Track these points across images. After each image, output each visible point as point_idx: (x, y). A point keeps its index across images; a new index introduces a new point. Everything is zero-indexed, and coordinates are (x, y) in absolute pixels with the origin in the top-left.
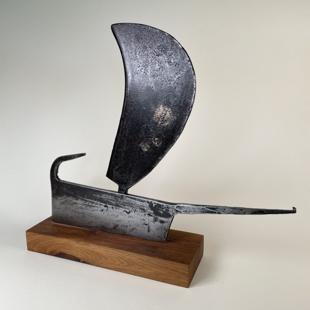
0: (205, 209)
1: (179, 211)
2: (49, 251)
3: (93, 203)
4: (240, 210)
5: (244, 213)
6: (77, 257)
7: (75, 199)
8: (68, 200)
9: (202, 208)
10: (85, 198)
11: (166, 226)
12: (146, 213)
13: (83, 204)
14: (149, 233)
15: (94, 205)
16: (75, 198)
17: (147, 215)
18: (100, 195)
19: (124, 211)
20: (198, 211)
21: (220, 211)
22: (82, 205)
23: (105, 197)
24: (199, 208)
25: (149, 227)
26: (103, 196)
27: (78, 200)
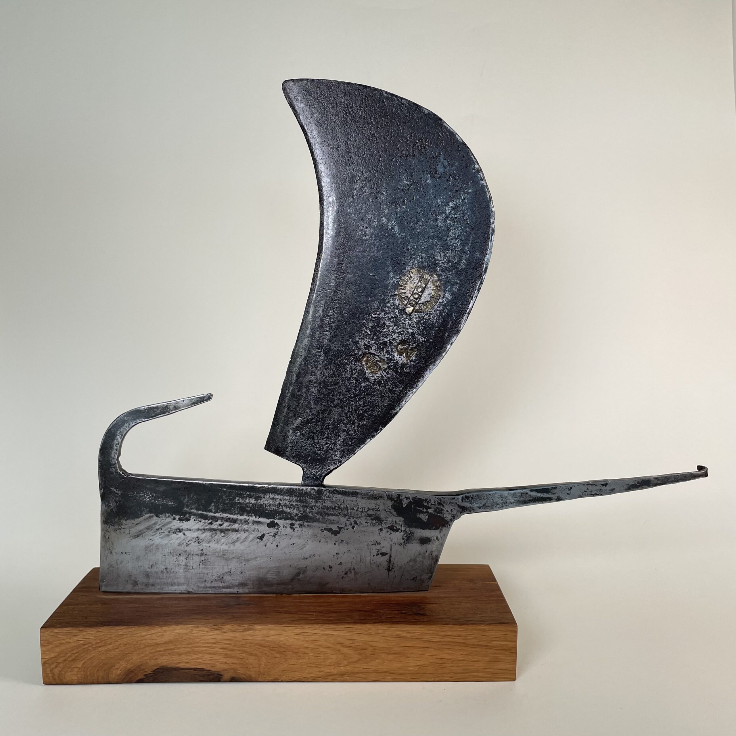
0: (527, 493)
1: (467, 509)
2: (119, 672)
3: (235, 521)
4: (603, 485)
5: (612, 491)
6: (213, 669)
7: (180, 519)
8: (155, 524)
9: (522, 493)
10: (211, 511)
11: (434, 549)
12: (384, 526)
13: (204, 529)
14: (391, 573)
15: (236, 526)
16: (177, 517)
17: (385, 531)
18: (257, 498)
19: (325, 529)
20: (512, 501)
21: (560, 495)
22: (200, 532)
23: (271, 502)
24: (515, 493)
25: (390, 560)
26: (266, 500)
27: (188, 520)
